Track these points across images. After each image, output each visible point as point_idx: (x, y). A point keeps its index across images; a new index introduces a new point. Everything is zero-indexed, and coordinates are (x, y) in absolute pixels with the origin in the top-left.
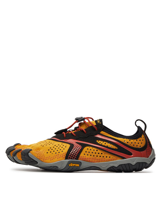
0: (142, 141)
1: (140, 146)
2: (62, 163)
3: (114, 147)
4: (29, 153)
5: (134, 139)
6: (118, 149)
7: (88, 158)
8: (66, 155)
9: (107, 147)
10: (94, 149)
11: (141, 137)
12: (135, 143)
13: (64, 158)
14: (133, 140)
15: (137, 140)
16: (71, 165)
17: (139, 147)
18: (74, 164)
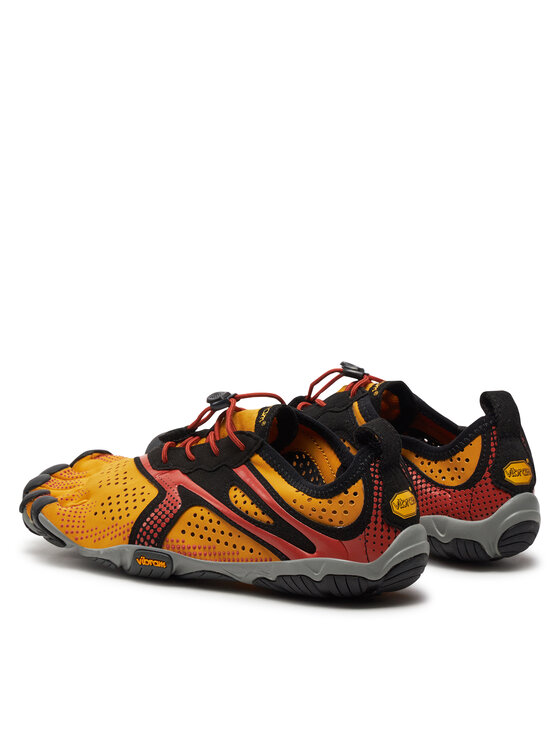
0: (348, 506)
1: (341, 522)
2: (121, 553)
3: (265, 518)
4: (40, 514)
5: (322, 498)
6: (275, 524)
7: (189, 548)
8: (133, 528)
9: (245, 516)
10: (212, 516)
11: (346, 493)
12: (324, 510)
13: (127, 539)
14: (320, 500)
15: (330, 502)
16: (143, 561)
17: (336, 524)
18: (150, 562)
